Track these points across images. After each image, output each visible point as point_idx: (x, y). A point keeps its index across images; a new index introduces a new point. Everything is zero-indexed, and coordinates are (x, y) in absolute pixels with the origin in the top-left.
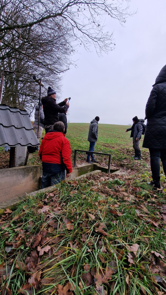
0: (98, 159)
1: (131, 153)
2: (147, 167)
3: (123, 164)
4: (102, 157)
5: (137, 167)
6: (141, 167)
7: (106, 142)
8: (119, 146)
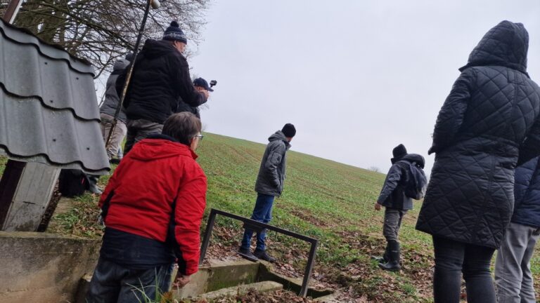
0: (275, 249)
1: (373, 247)
2: (414, 297)
3: (347, 279)
4: (288, 246)
5: (387, 291)
6: (398, 294)
7: (302, 205)
8: (337, 223)
